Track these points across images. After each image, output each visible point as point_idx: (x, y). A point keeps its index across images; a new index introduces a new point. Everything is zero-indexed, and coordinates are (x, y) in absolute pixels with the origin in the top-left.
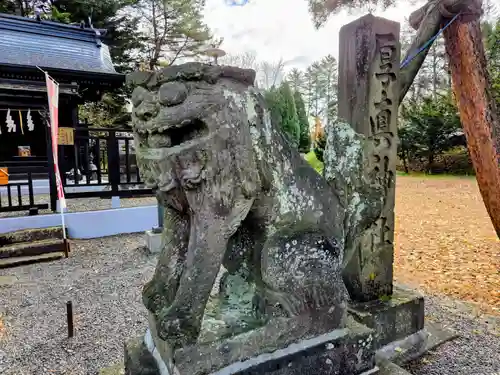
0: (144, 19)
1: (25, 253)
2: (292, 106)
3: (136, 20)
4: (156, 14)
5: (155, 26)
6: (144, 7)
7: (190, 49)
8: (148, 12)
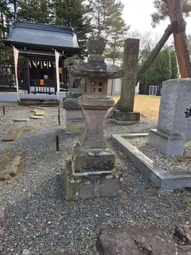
0: (94, 18)
1: (48, 104)
2: (168, 60)
3: (90, 19)
4: (100, 15)
5: (99, 21)
6: (95, 12)
7: (114, 31)
8: (96, 14)
